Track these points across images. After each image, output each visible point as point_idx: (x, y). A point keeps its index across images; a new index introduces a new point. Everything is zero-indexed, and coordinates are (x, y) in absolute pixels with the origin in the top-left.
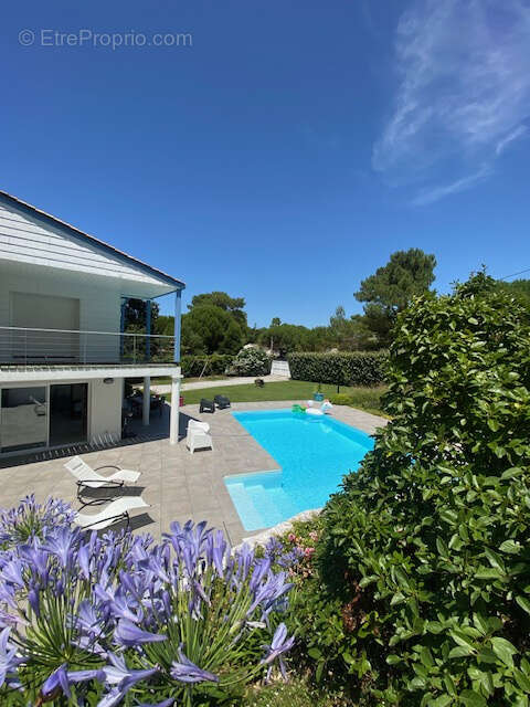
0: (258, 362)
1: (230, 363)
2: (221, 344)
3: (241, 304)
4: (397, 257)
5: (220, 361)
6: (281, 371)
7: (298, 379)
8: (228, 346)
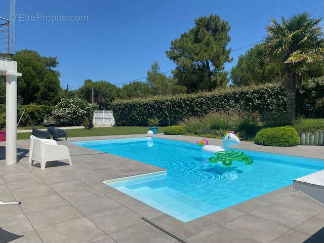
0: (81, 111)
1: (49, 113)
2: (38, 95)
3: (53, 63)
4: (200, 21)
5: (38, 111)
6: (104, 119)
7: (123, 125)
8: (45, 97)
